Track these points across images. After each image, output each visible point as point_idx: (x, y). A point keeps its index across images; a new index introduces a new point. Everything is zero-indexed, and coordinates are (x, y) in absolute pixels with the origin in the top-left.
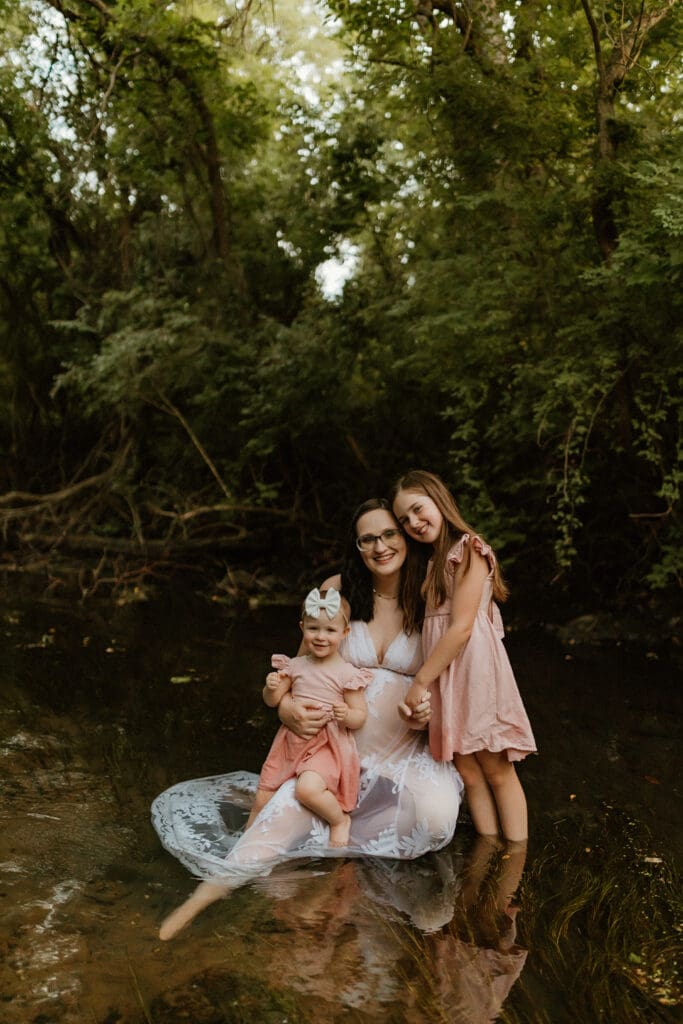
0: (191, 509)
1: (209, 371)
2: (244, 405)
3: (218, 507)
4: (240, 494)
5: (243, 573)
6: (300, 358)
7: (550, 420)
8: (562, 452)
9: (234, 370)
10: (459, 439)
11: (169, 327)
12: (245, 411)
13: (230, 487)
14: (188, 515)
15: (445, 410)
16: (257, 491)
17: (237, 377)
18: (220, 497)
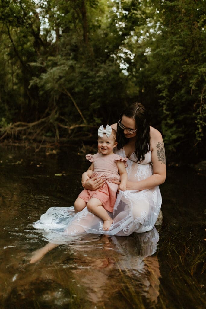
0: (72, 126)
1: (80, 81)
2: (91, 91)
3: (81, 125)
4: (89, 122)
5: (88, 146)
6: (109, 73)
7: (196, 86)
8: (200, 97)
9: (88, 80)
10: (162, 96)
11: (67, 65)
12: (91, 93)
13: (86, 120)
14: (71, 128)
15: (157, 86)
16: (95, 121)
17: (89, 82)
18: (82, 122)
